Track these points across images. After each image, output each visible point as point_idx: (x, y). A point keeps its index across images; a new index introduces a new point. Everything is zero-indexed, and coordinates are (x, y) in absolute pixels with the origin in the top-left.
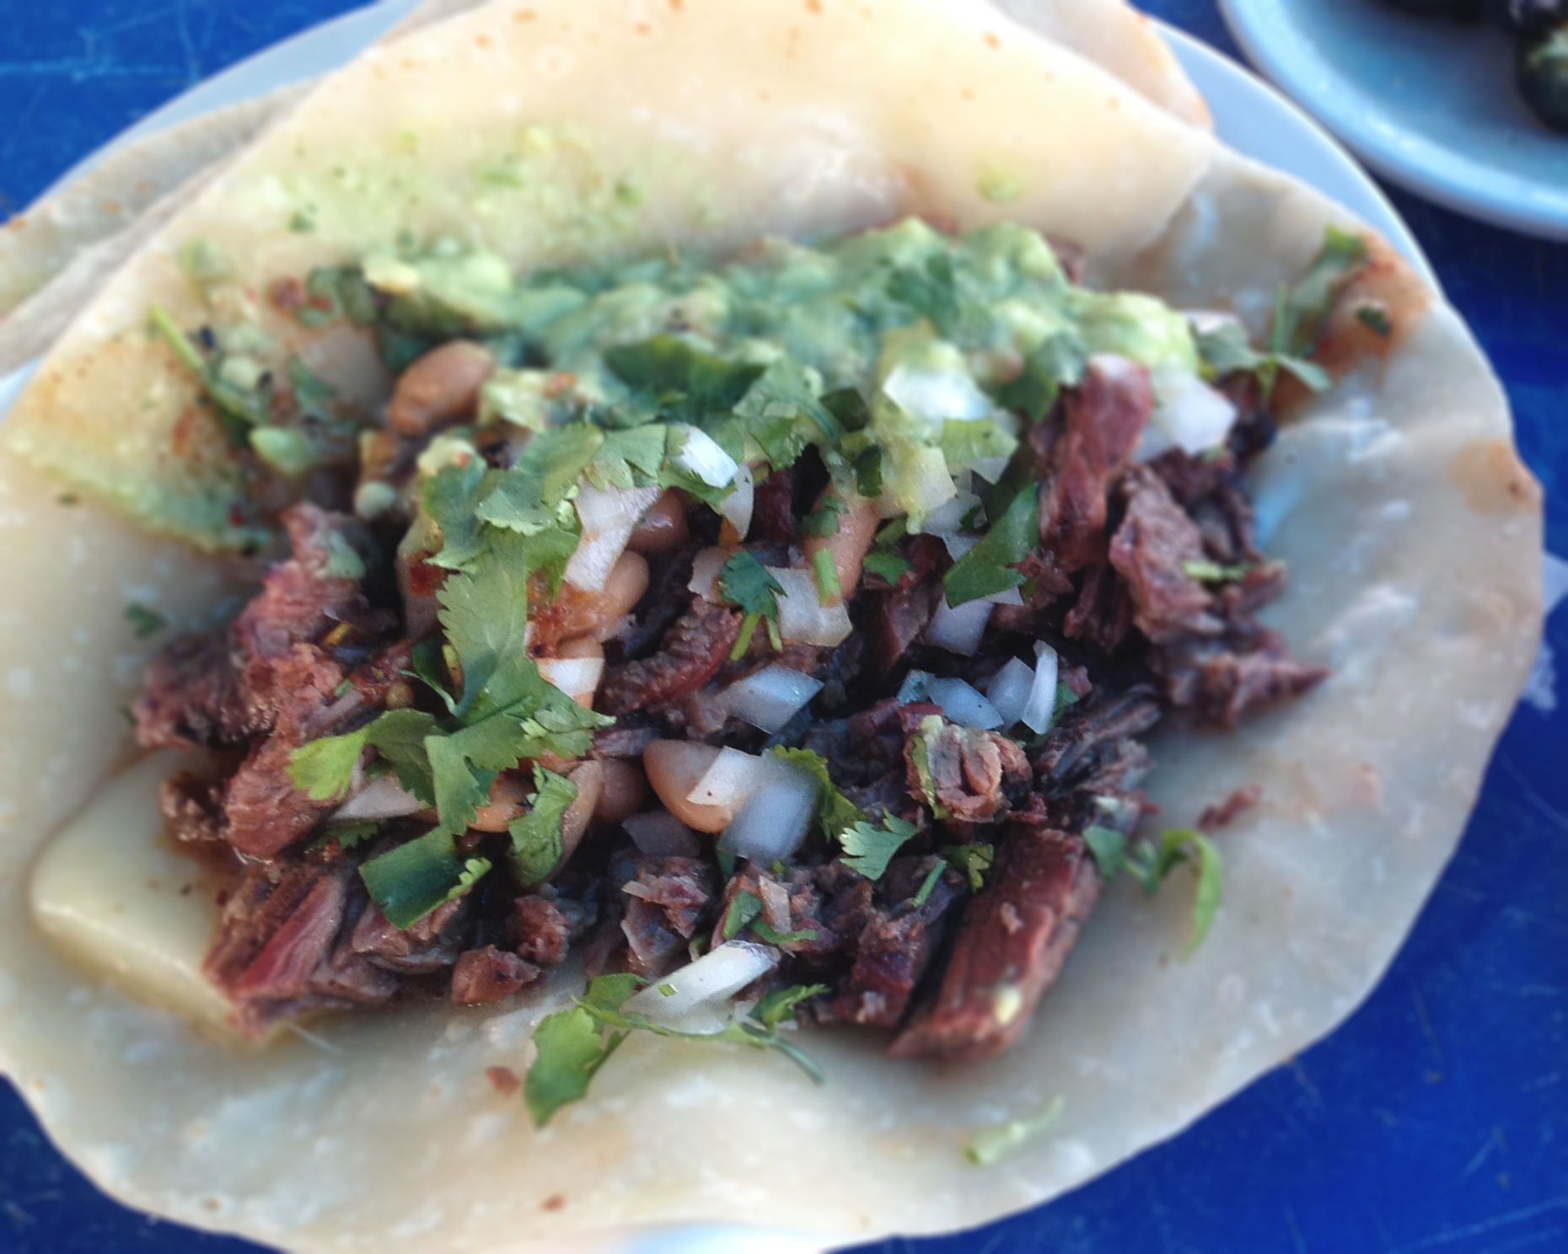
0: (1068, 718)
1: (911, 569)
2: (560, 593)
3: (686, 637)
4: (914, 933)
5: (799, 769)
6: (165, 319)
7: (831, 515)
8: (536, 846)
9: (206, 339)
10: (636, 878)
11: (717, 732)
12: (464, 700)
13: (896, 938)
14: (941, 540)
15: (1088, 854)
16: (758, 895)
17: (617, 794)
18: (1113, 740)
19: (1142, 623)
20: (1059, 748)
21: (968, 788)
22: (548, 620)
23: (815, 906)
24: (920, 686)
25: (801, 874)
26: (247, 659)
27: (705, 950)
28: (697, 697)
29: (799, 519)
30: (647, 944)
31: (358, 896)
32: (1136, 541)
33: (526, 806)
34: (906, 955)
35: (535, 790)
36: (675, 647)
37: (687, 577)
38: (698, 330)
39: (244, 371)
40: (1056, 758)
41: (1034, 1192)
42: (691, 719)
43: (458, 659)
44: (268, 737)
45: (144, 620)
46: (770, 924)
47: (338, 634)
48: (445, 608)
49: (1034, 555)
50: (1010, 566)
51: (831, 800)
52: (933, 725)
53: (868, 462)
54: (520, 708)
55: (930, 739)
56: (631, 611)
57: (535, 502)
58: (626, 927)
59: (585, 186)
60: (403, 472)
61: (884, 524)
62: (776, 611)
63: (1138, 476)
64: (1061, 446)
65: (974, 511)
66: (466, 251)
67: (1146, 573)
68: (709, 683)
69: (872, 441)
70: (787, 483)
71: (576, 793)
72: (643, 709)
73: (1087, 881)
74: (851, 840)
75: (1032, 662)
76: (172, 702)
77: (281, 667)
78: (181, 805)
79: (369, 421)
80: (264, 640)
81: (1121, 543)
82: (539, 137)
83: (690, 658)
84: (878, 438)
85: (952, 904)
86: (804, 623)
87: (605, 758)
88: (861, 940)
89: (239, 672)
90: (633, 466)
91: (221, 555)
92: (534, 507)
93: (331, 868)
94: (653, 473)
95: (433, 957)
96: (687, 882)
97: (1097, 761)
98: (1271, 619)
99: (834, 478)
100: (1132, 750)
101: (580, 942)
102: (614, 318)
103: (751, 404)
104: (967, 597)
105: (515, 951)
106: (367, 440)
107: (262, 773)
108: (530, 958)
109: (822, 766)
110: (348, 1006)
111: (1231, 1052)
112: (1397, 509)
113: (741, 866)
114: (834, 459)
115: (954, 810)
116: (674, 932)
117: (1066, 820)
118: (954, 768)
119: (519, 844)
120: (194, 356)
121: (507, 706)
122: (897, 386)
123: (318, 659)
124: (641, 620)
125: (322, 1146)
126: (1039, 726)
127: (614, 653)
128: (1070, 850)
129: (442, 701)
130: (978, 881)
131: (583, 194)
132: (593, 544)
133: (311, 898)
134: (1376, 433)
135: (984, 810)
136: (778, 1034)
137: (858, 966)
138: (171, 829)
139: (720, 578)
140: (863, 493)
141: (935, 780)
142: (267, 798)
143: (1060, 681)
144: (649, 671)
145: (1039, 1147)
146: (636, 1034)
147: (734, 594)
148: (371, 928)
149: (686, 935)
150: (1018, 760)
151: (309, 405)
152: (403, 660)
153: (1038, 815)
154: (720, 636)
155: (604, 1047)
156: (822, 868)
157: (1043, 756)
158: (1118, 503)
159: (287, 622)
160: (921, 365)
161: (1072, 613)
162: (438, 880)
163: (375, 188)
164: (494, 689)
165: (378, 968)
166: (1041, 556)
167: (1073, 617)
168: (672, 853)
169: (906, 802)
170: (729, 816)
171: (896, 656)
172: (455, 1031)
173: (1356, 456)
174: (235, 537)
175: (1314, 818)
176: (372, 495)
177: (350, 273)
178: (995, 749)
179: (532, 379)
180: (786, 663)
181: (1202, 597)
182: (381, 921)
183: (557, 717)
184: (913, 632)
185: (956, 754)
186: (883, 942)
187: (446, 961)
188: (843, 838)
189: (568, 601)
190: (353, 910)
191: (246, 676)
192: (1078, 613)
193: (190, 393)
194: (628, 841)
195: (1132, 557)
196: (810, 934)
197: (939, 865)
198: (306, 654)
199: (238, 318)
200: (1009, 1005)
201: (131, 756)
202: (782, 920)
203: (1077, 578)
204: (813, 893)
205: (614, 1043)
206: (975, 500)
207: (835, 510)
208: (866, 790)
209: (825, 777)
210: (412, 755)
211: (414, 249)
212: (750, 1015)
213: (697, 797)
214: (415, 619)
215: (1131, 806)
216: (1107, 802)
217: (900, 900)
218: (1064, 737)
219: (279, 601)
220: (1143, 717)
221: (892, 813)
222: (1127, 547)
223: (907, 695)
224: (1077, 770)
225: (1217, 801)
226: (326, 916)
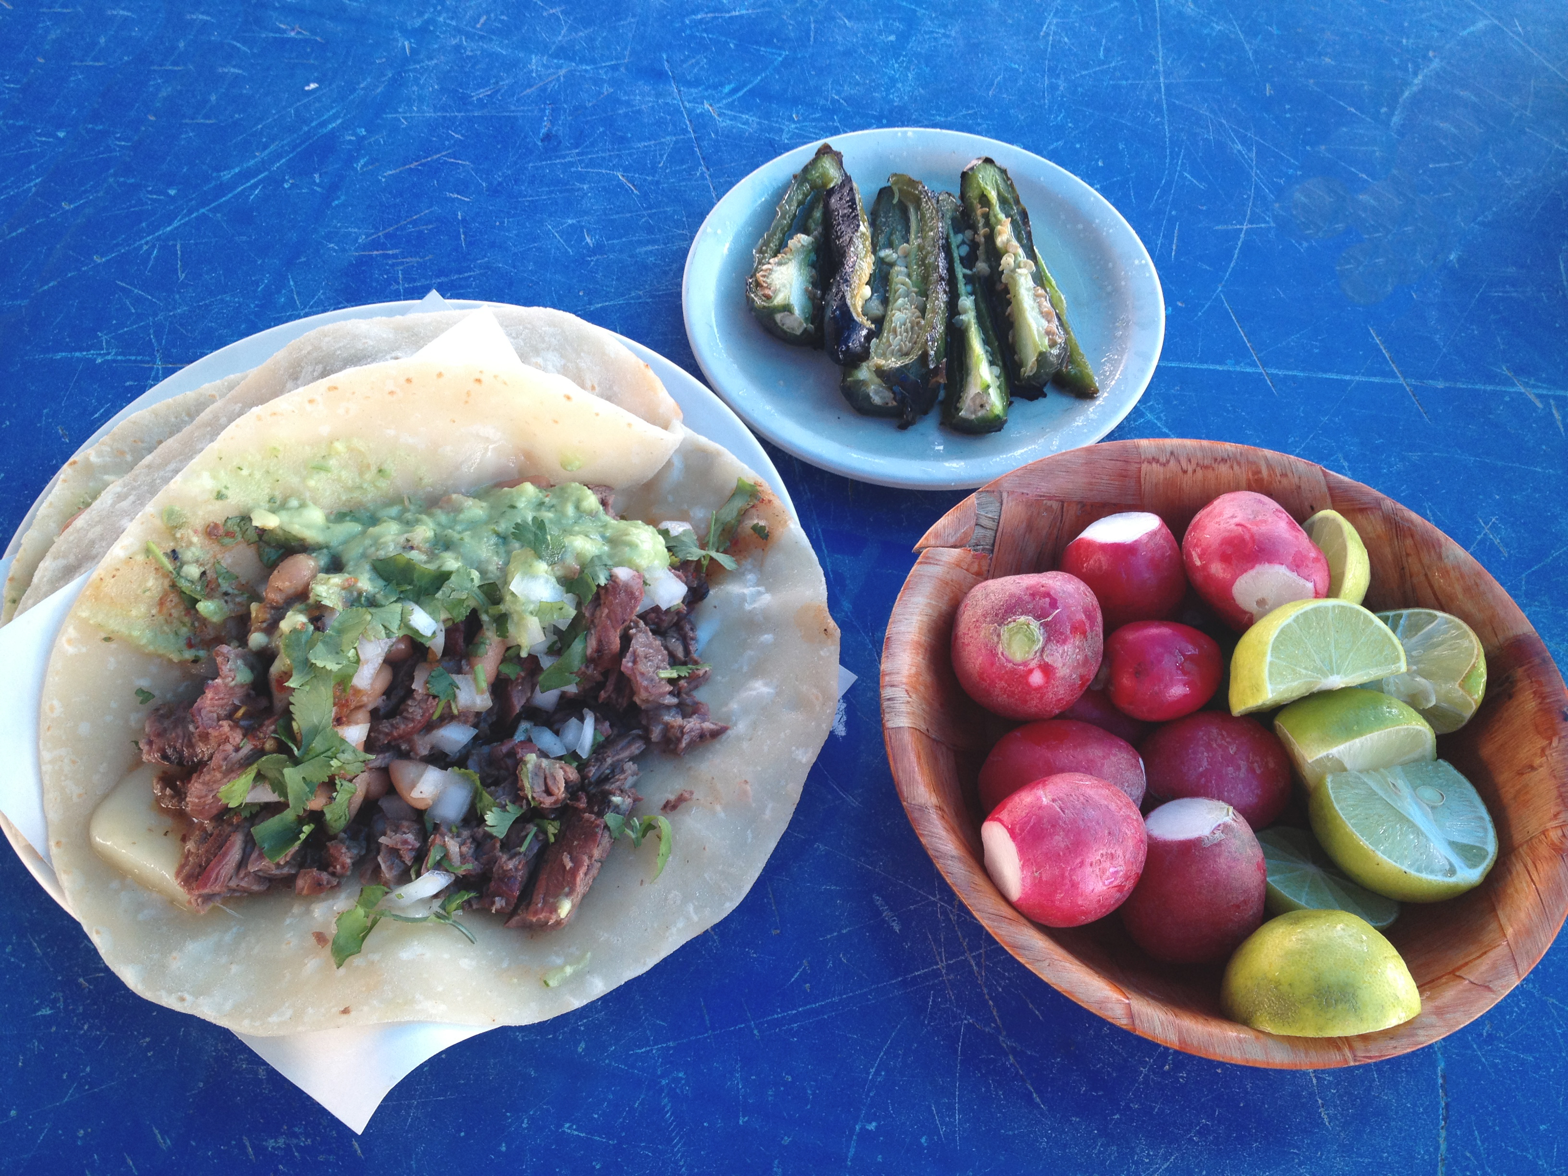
0: (599, 749)
1: (523, 671)
2: (349, 691)
3: (411, 710)
4: (520, 867)
5: (466, 778)
6: (154, 547)
7: (483, 646)
8: (336, 817)
9: (174, 555)
10: (384, 834)
11: (425, 756)
12: (302, 749)
13: (511, 869)
14: (537, 657)
15: (606, 827)
16: (444, 846)
17: (376, 788)
18: (621, 760)
19: (636, 699)
20: (594, 766)
21: (548, 792)
22: (343, 705)
23: (472, 850)
24: (526, 730)
25: (466, 833)
26: (197, 728)
27: (419, 875)
28: (416, 737)
29: (467, 646)
30: (390, 868)
31: (250, 843)
32: (635, 662)
33: (332, 799)
34: (516, 878)
35: (336, 791)
36: (405, 714)
37: (412, 679)
38: (418, 549)
39: (193, 571)
40: (592, 771)
41: (576, 1003)
42: (412, 749)
43: (299, 728)
44: (207, 765)
45: (144, 695)
46: (450, 860)
47: (240, 713)
48: (293, 704)
49: (583, 669)
50: (571, 673)
51: (481, 794)
52: (532, 758)
53: (502, 620)
54: (329, 753)
55: (530, 766)
56: (384, 694)
57: (337, 650)
58: (380, 859)
59: (362, 469)
60: (272, 628)
61: (508, 649)
62: (455, 697)
63: (637, 626)
64: (598, 613)
65: (555, 643)
66: (303, 505)
67: (639, 678)
68: (421, 731)
69: (504, 611)
70: (462, 627)
71: (356, 790)
72: (389, 743)
73: (606, 841)
74: (490, 818)
75: (582, 719)
76: (158, 743)
77: (213, 733)
78: (163, 790)
79: (256, 597)
80: (205, 719)
81: (627, 663)
82: (339, 446)
83: (413, 720)
84: (506, 610)
85: (539, 849)
86: (469, 703)
87: (371, 769)
88: (494, 870)
89: (193, 733)
90: (385, 627)
91: (182, 663)
92: (337, 653)
93: (237, 828)
94: (396, 631)
95: (285, 871)
96: (410, 837)
97: (613, 771)
98: (701, 695)
99: (485, 627)
100: (630, 767)
101: (358, 863)
102: (376, 543)
103: (444, 593)
104: (549, 689)
105: (326, 871)
106: (254, 606)
107: (204, 783)
108: (333, 874)
109: (476, 777)
110: (246, 894)
111: (674, 930)
112: (767, 638)
113: (436, 827)
114: (485, 618)
115: (541, 803)
116: (404, 862)
117: (596, 809)
118: (541, 781)
119: (328, 816)
120: (169, 565)
121: (323, 753)
122: (517, 585)
123: (232, 728)
124: (388, 698)
125: (234, 969)
126: (584, 753)
127: (375, 716)
128: (598, 826)
129: (292, 750)
130: (552, 839)
131: (361, 474)
132: (365, 666)
133: (228, 844)
134: (759, 593)
135: (556, 802)
136: (453, 918)
137: (493, 883)
138: (158, 800)
139: (427, 682)
140: (499, 636)
141: (532, 788)
142: (206, 796)
143: (595, 729)
144: (392, 725)
145: (579, 978)
146: (383, 919)
147: (433, 691)
148: (256, 860)
149: (409, 864)
150: (573, 775)
151: (225, 586)
152: (273, 727)
153: (583, 804)
154: (427, 709)
155: (369, 924)
156: (476, 830)
157: (586, 770)
158: (626, 640)
159: (216, 708)
160: (530, 574)
161: (602, 692)
162: (290, 834)
163: (258, 475)
164: (317, 744)
165: (260, 878)
166: (587, 667)
167: (603, 695)
168: (403, 819)
169: (517, 796)
170: (431, 802)
171: (515, 714)
172: (296, 909)
173: (748, 607)
174: (189, 655)
175: (718, 808)
176: (257, 639)
177: (245, 519)
178: (561, 773)
179: (336, 579)
180: (459, 721)
181: (669, 688)
182: (261, 856)
183: (347, 756)
184: (523, 701)
185: (542, 774)
186: (505, 871)
187: (293, 872)
188: (486, 817)
189: (354, 695)
190: (248, 849)
191: (196, 735)
192: (605, 692)
193: (167, 583)
194: (380, 810)
195: (633, 669)
196: (469, 866)
197: (533, 830)
198: (226, 725)
199: (190, 544)
200: (565, 908)
201: (137, 763)
202: (456, 858)
203: (606, 674)
204: (471, 843)
205: (374, 923)
206: (555, 638)
207: (485, 644)
208: (498, 789)
209: (478, 783)
210: (278, 775)
211: (277, 505)
212: (440, 907)
213: (415, 794)
214: (278, 705)
215: (629, 801)
216: (616, 799)
217: (514, 848)
218: (597, 760)
219: (212, 699)
220: (637, 748)
221: (510, 802)
222: (630, 664)
223: (519, 737)
224: (603, 776)
225: (672, 797)
226: (235, 854)
